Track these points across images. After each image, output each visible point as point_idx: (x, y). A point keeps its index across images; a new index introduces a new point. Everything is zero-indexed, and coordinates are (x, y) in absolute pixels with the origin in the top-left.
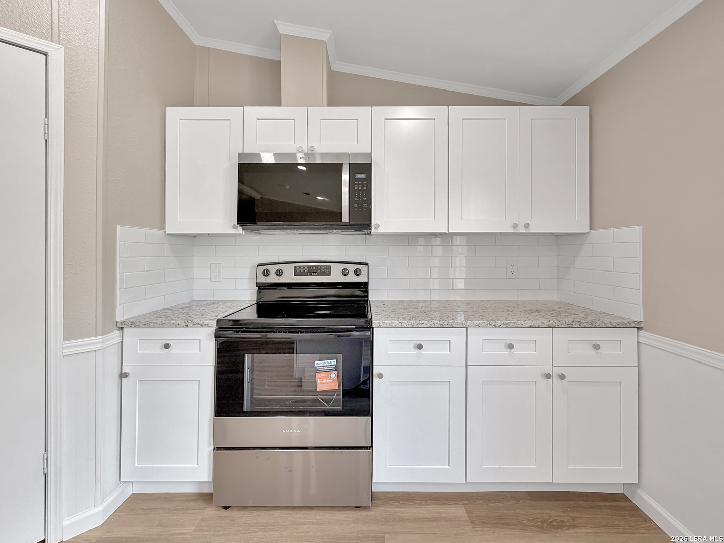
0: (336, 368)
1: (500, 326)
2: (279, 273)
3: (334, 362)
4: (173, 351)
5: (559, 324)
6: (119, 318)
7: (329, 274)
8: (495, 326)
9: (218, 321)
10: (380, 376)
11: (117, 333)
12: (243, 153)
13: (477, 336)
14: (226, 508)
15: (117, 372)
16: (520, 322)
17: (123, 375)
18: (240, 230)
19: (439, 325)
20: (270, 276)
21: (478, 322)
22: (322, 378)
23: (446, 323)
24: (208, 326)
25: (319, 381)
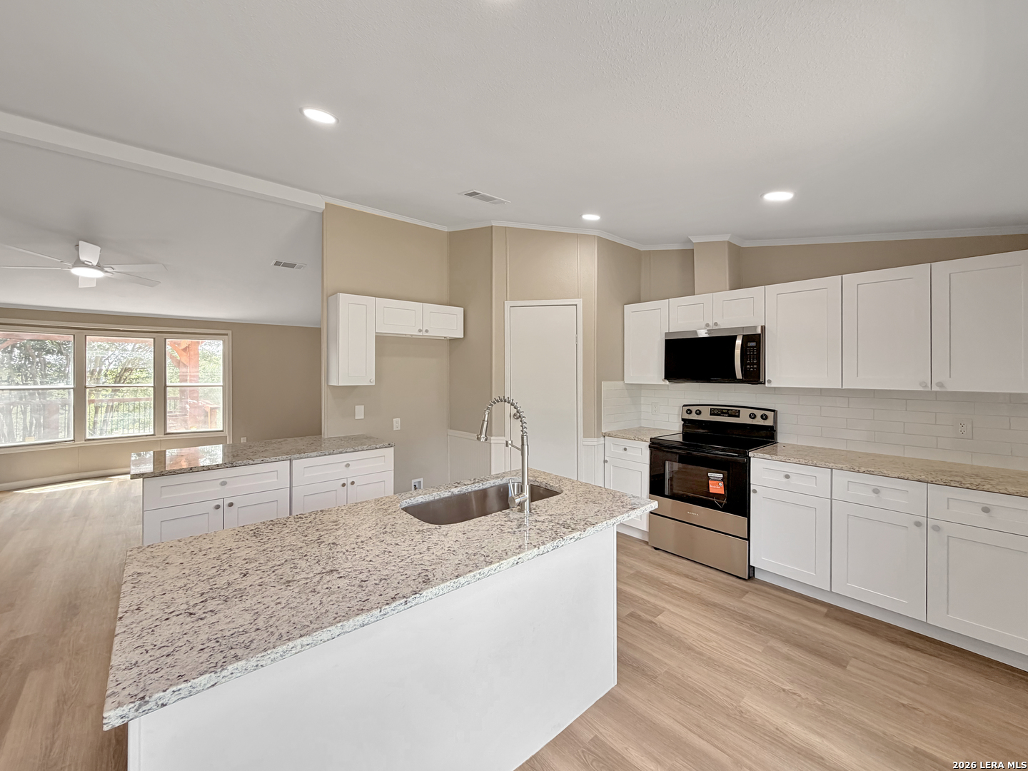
0: (723, 480)
1: (864, 472)
2: (699, 413)
3: (722, 476)
4: (628, 452)
5: (932, 480)
6: (603, 431)
7: (738, 416)
8: (858, 472)
9: (651, 439)
10: (755, 491)
11: (602, 438)
12: (669, 333)
13: (841, 478)
14: (656, 549)
15: (603, 460)
16: (886, 472)
17: (605, 461)
18: (667, 382)
19: (803, 463)
20: (692, 415)
21: (841, 466)
22: (713, 485)
23: (810, 462)
24: (645, 441)
25: (710, 486)
